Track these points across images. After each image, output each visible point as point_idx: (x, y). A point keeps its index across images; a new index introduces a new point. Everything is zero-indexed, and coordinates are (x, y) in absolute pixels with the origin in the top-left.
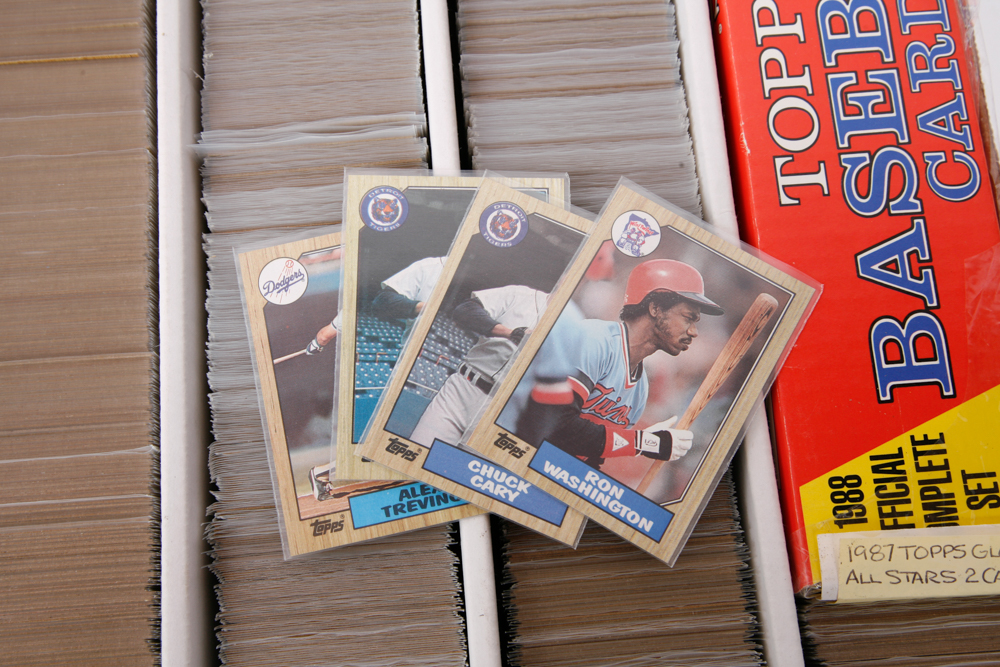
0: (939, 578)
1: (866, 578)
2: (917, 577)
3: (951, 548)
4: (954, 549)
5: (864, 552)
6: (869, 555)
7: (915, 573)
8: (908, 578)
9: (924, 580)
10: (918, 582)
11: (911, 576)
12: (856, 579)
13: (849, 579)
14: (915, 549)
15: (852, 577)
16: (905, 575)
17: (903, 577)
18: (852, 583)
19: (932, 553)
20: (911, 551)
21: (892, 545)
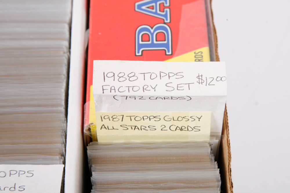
0: (147, 128)
1: (110, 127)
2: (136, 127)
3: (153, 117)
4: (154, 117)
5: (109, 118)
6: (111, 119)
7: (136, 126)
8: (132, 128)
9: (140, 129)
10: (137, 130)
11: (133, 128)
12: (105, 128)
13: (102, 128)
14: (135, 117)
15: (103, 127)
16: (130, 127)
17: (130, 128)
18: (103, 129)
19: (143, 119)
20: (133, 118)
21: (123, 116)
